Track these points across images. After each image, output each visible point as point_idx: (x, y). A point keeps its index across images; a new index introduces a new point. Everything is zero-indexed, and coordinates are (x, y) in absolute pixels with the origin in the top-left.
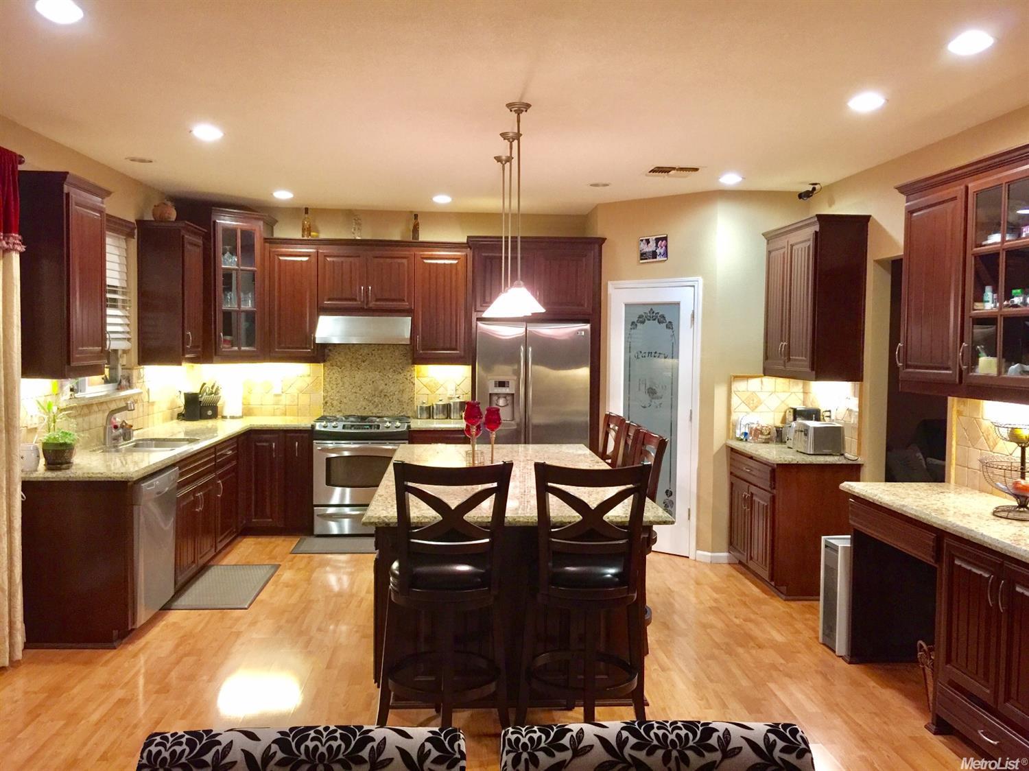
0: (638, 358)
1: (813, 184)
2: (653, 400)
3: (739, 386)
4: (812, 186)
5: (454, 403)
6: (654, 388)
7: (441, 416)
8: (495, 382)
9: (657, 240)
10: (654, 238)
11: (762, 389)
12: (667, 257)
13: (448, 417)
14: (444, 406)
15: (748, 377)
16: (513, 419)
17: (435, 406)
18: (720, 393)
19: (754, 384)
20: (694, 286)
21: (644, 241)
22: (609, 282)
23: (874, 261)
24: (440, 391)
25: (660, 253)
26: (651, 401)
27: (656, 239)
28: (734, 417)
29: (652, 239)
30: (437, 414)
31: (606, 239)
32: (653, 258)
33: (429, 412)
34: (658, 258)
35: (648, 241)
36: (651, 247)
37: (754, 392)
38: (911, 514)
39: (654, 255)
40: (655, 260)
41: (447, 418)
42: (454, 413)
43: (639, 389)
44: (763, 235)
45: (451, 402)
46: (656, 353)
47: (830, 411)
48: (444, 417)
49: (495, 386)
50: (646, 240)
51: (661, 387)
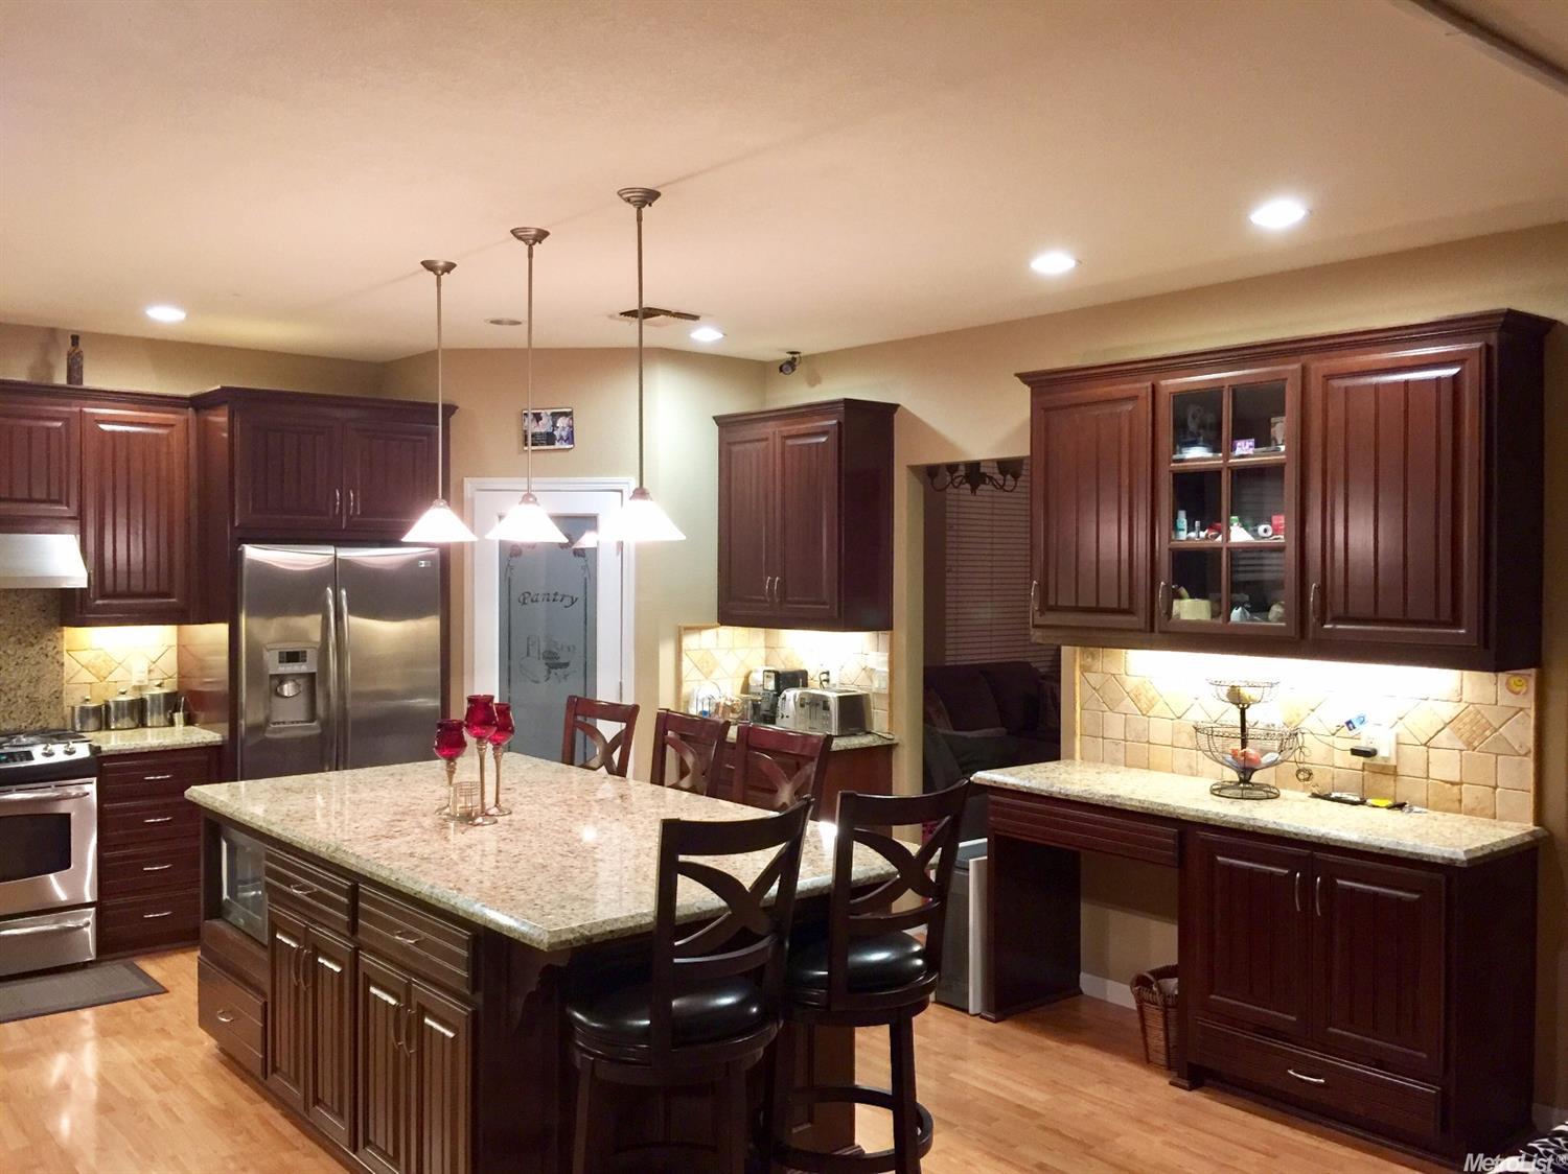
0: (524, 603)
1: (792, 353)
2: (553, 671)
3: (690, 642)
4: (791, 356)
5: (152, 696)
6: (555, 650)
7: (127, 722)
8: (280, 653)
9: (556, 416)
10: (549, 412)
11: (717, 645)
12: (573, 443)
13: (142, 724)
14: (132, 703)
15: (699, 629)
16: (312, 716)
17: (112, 705)
18: (666, 653)
19: (708, 636)
20: (621, 491)
21: (531, 417)
22: (465, 479)
23: (908, 466)
24: (117, 675)
25: (561, 438)
26: (550, 673)
27: (553, 414)
28: (686, 689)
29: (546, 414)
30: (117, 719)
31: (457, 408)
32: (548, 444)
33: (102, 717)
34: (558, 445)
35: (538, 417)
36: (544, 426)
37: (708, 650)
38: (1132, 806)
39: (549, 438)
40: (551, 447)
41: (137, 727)
42: (152, 714)
43: (528, 655)
44: (714, 418)
45: (147, 695)
46: (556, 594)
47: (828, 673)
48: (132, 724)
49: (280, 662)
50: (534, 414)
51: (565, 649)
